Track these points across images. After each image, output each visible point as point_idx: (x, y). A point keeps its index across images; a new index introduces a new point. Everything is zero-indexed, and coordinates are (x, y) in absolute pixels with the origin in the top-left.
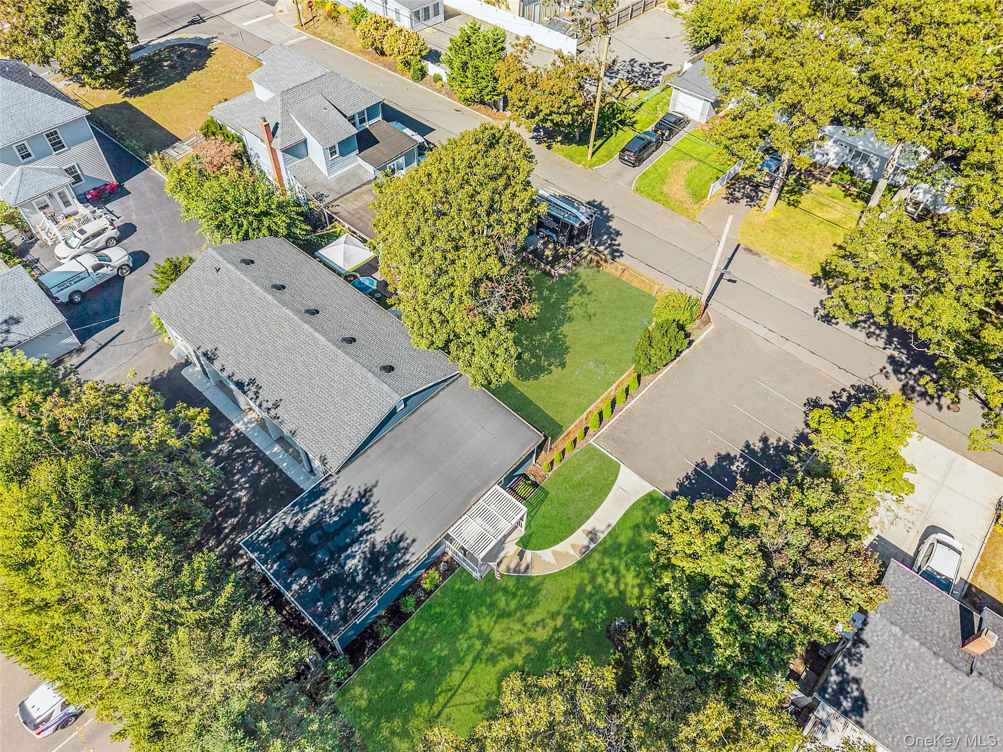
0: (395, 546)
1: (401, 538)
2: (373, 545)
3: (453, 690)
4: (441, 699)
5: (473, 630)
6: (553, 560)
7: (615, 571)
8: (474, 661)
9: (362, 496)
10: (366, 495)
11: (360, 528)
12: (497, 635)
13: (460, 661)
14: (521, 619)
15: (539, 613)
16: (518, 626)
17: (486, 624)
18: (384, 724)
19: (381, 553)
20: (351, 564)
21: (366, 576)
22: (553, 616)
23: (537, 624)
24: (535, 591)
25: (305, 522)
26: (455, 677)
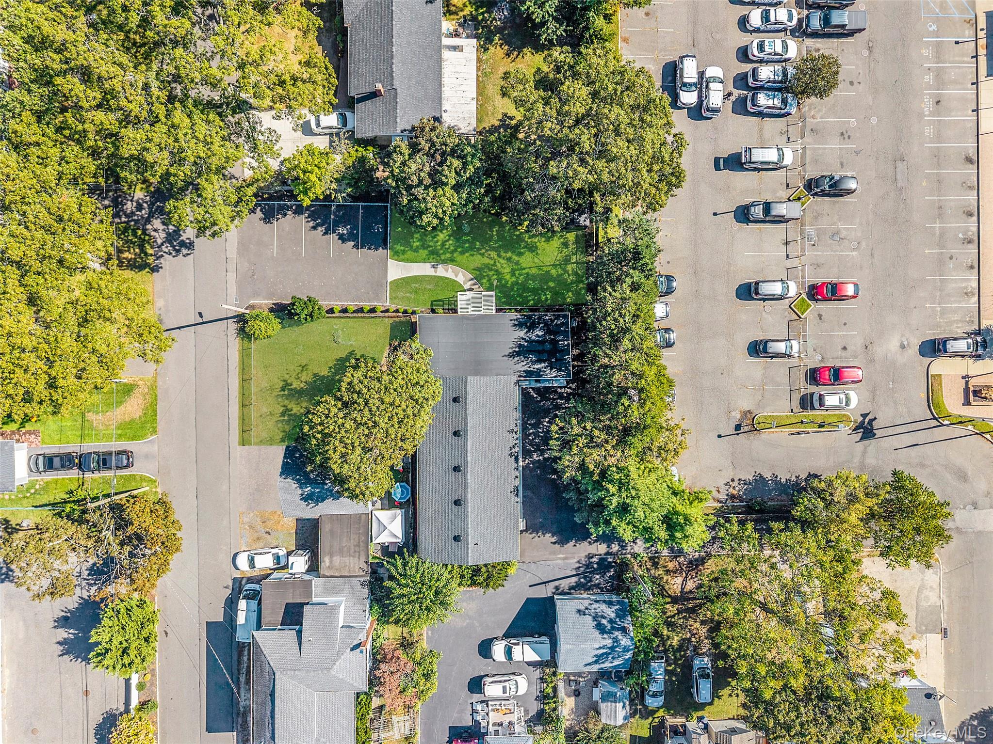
0: (520, 325)
1: (515, 325)
2: (527, 333)
3: (539, 268)
4: (545, 269)
5: (514, 279)
6: (461, 274)
7: (443, 245)
8: (524, 269)
9: (514, 356)
10: (512, 355)
11: (526, 344)
12: (508, 270)
13: (527, 274)
14: (494, 265)
15: (486, 261)
16: (498, 265)
17: (508, 277)
18: (569, 281)
19: (527, 327)
20: (540, 333)
21: (539, 324)
22: (483, 255)
23: (491, 258)
24: (478, 269)
25: (543, 365)
26: (534, 271)
